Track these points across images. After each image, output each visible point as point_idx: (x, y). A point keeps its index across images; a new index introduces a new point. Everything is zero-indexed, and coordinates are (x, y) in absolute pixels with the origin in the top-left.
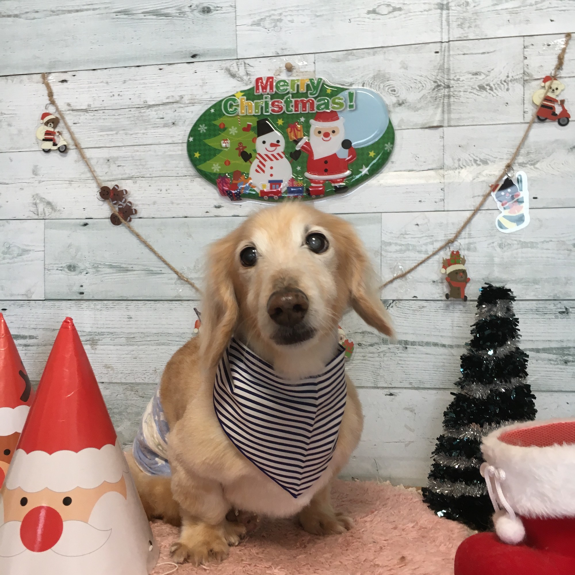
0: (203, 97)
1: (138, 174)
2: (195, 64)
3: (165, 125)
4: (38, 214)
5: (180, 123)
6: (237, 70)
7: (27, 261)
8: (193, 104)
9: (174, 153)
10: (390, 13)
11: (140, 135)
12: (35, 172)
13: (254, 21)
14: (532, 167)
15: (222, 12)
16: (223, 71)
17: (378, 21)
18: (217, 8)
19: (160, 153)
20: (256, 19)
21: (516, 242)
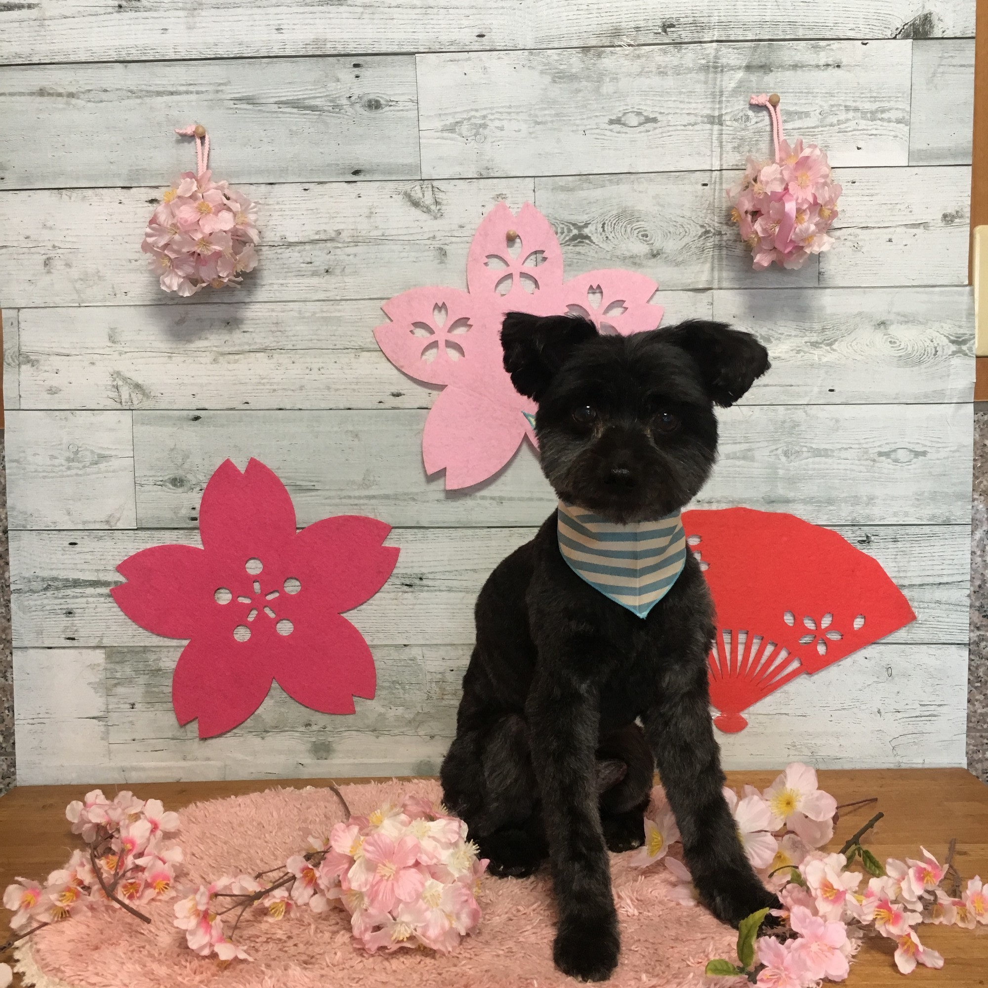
0: (371, 234)
1: (274, 344)
2: (358, 184)
3: (315, 274)
4: (121, 403)
5: (338, 271)
6: (421, 196)
7: (107, 471)
8: (356, 243)
9: (329, 315)
10: (640, 124)
11: (276, 287)
12: (112, 339)
13: (445, 125)
14: (828, 348)
15: (397, 108)
16: (401, 196)
17: (623, 135)
18: (389, 103)
19: (307, 314)
20: (448, 123)
21: (805, 449)
